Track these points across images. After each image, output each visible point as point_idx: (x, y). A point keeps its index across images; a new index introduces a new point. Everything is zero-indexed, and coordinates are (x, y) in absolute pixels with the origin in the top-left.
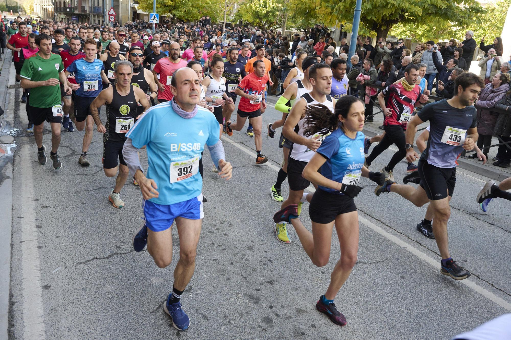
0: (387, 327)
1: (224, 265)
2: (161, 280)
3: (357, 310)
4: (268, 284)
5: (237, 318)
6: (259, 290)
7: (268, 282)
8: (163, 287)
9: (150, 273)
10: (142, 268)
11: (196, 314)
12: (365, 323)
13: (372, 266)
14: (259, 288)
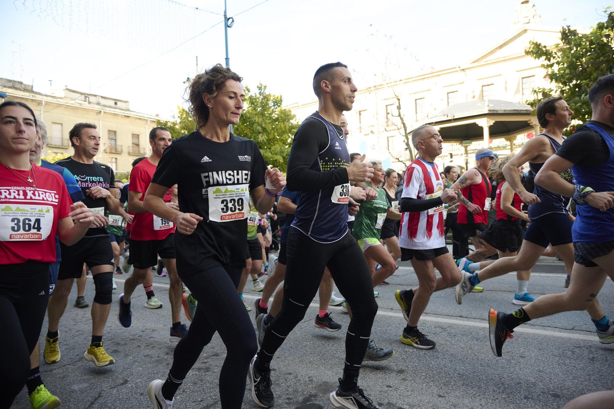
0: (338, 352)
1: (158, 357)
2: (86, 385)
3: (307, 350)
4: (213, 357)
5: (191, 386)
6: (206, 362)
7: (214, 355)
8: (91, 389)
9: (68, 384)
10: (55, 383)
11: (142, 397)
12: (319, 355)
13: (306, 323)
14: (206, 361)
